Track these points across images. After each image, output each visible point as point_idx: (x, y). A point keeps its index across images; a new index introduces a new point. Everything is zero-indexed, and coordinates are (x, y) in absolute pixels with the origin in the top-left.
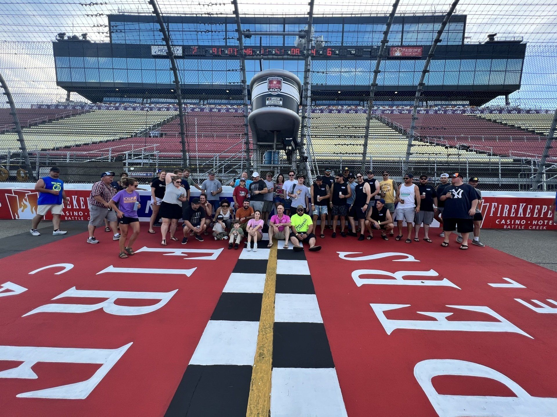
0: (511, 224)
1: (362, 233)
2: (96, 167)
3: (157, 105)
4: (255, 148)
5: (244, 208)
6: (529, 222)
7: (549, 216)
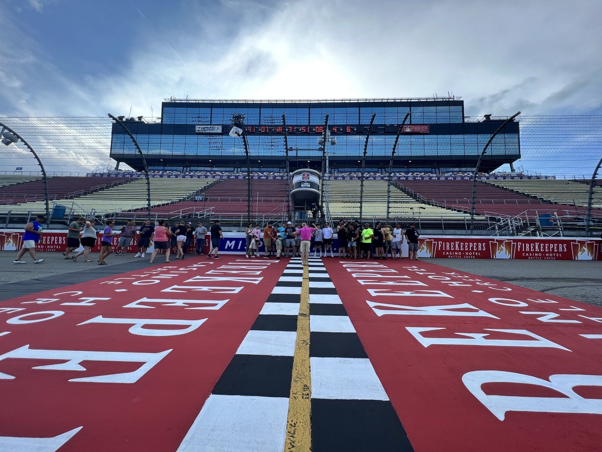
3: (196, 173)
4: (293, 209)
6: (464, 254)
7: (474, 250)
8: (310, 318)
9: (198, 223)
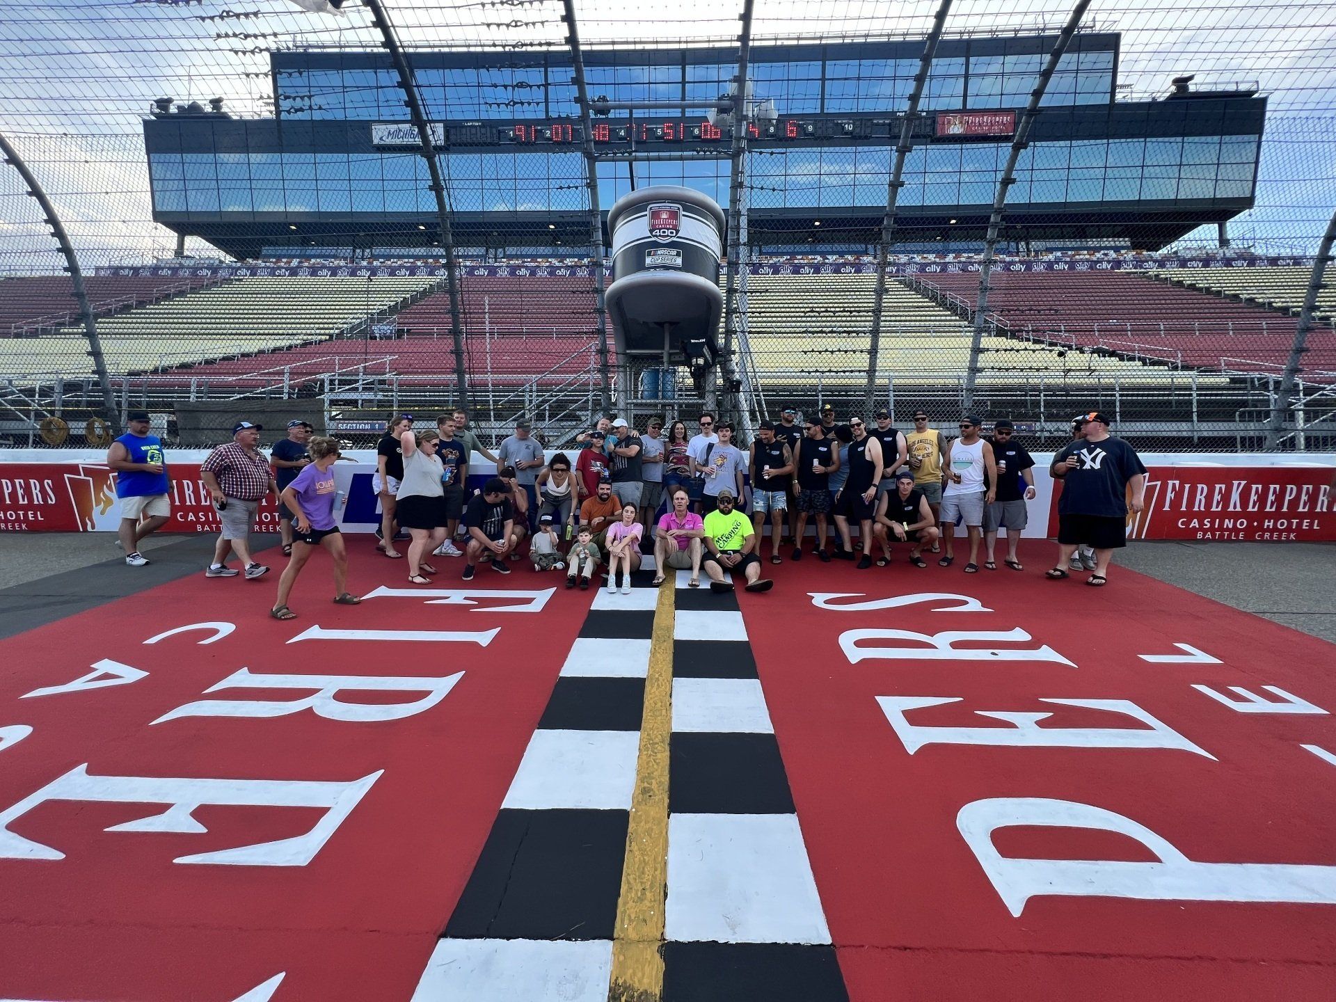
0: (1212, 529)
1: (867, 551)
2: (263, 412)
3: (386, 263)
4: (621, 363)
5: (600, 498)
6: (1255, 524)
7: (1301, 510)
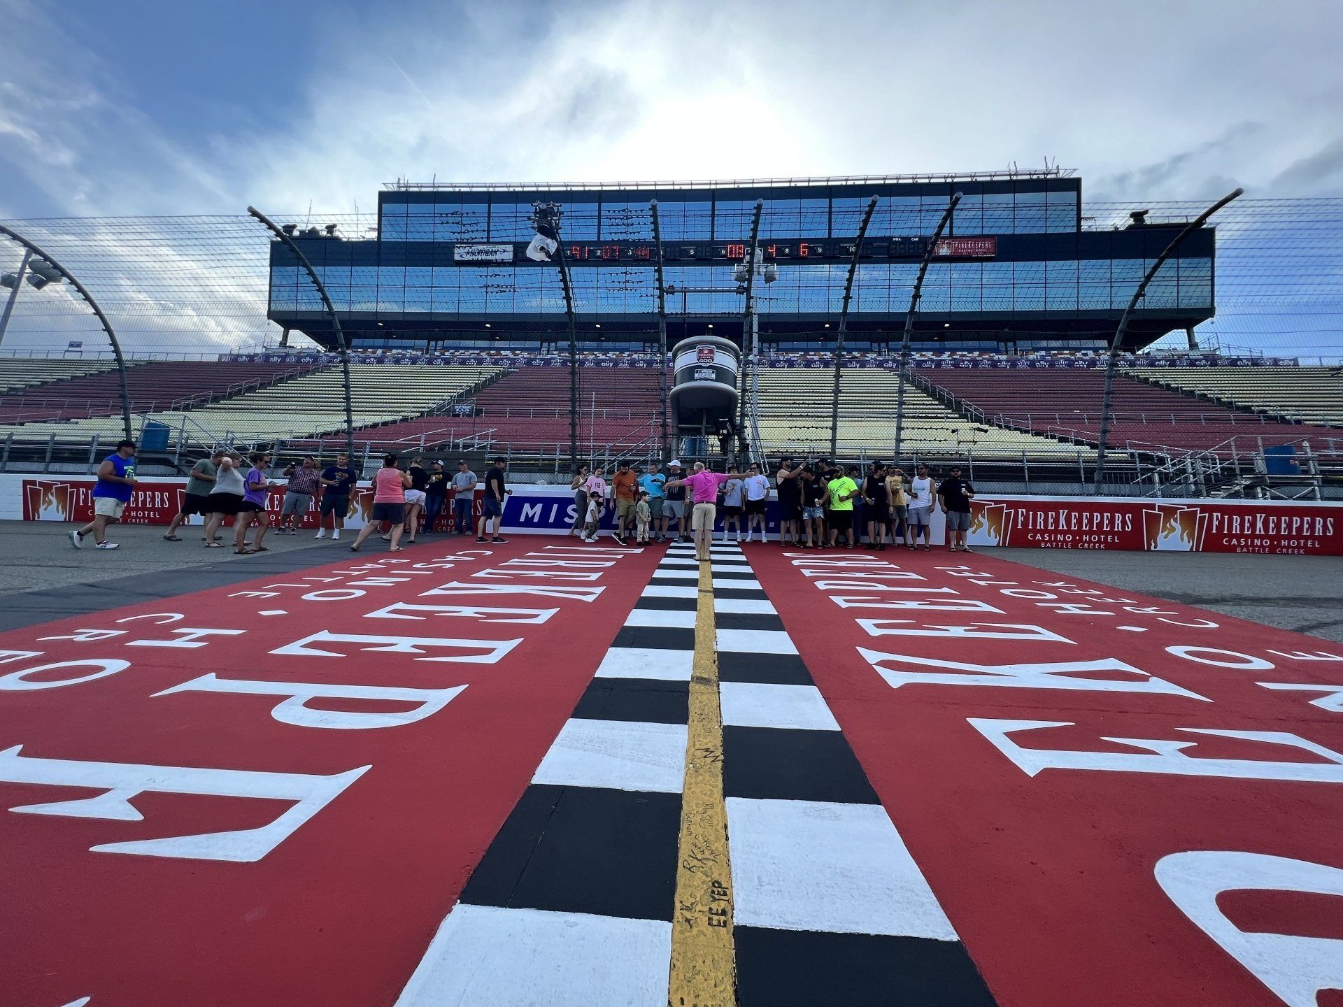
0: (1050, 541)
3: (456, 353)
8: (721, 690)
9: (460, 464)
